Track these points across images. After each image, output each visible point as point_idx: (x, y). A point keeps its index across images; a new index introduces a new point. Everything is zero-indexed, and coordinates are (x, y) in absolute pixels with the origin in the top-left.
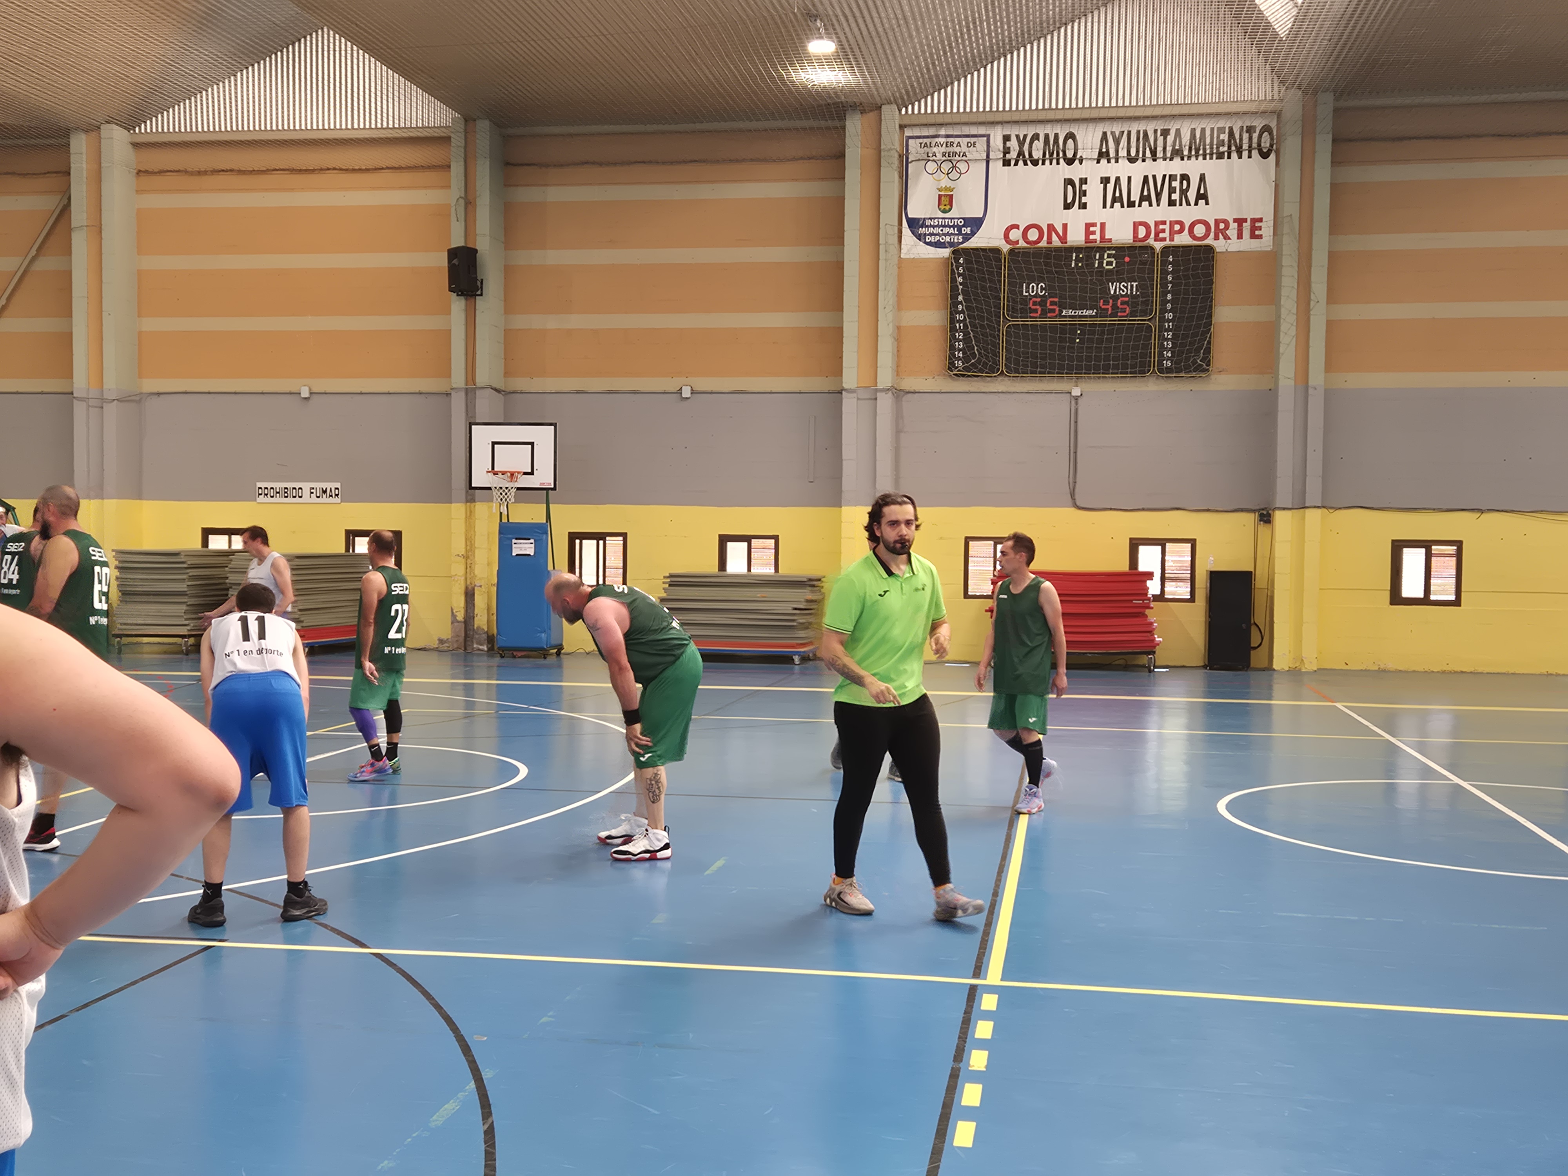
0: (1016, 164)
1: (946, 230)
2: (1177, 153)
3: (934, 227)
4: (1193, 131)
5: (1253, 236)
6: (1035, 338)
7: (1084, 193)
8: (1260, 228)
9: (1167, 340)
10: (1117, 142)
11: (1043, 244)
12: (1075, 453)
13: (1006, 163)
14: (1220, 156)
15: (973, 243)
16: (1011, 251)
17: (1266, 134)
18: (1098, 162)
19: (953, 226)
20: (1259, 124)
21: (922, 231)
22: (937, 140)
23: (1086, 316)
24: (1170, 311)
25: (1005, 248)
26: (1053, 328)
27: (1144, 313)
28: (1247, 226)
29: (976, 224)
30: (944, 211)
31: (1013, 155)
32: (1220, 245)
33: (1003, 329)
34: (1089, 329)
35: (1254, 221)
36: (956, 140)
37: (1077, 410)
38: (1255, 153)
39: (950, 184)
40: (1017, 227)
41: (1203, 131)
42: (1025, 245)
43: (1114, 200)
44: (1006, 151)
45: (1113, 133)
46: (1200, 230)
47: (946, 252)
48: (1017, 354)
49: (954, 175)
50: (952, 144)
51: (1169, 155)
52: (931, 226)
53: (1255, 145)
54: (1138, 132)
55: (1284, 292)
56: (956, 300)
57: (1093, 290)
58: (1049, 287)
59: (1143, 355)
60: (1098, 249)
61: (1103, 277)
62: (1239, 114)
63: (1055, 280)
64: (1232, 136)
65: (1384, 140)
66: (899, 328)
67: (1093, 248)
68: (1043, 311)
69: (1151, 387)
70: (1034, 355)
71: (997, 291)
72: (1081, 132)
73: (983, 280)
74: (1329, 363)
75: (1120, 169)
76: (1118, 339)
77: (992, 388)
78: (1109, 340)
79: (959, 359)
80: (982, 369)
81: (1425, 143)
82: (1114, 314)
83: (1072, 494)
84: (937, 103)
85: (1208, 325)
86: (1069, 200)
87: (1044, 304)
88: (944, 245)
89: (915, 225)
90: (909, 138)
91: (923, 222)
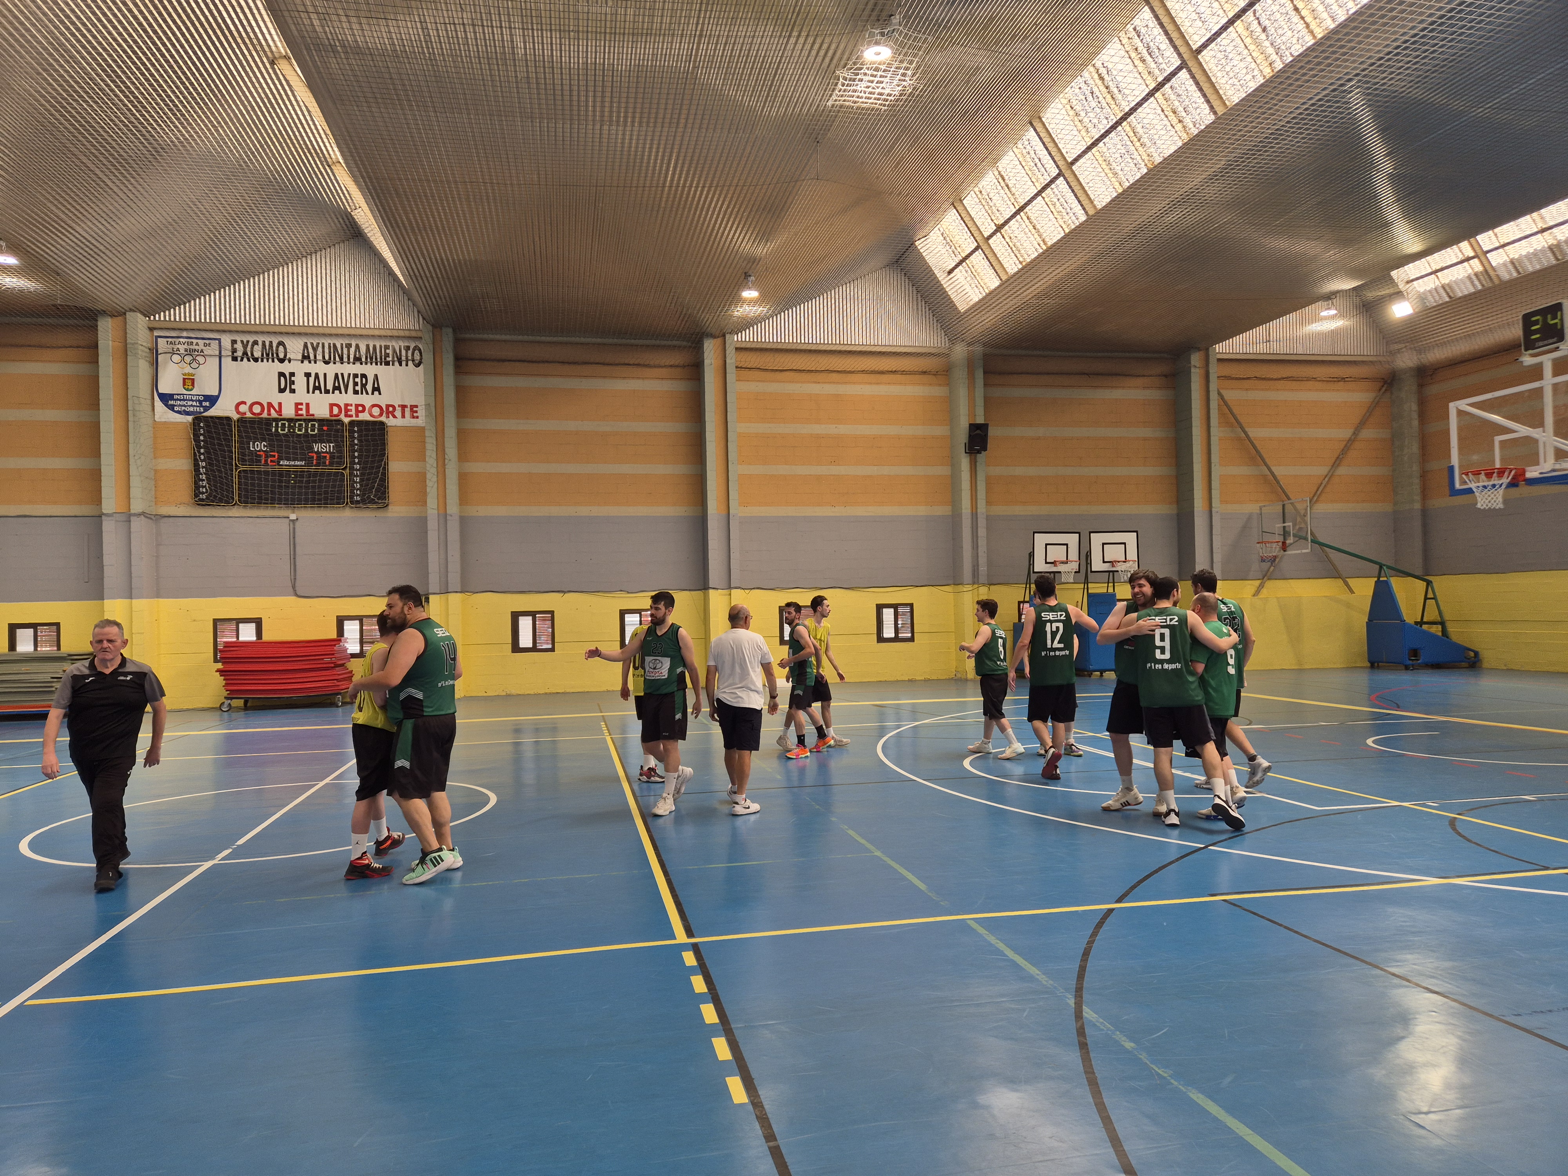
0: (242, 360)
1: (190, 403)
2: (357, 359)
3: (180, 400)
4: (368, 346)
5: (414, 417)
6: (260, 479)
7: (293, 383)
8: (416, 412)
9: (356, 482)
10: (315, 349)
11: (265, 415)
12: (294, 558)
13: (235, 359)
14: (387, 364)
15: (212, 412)
16: (238, 420)
17: (417, 352)
18: (302, 362)
19: (196, 401)
20: (412, 346)
21: (171, 402)
22: (181, 340)
24: (358, 463)
25: (235, 416)
26: (274, 473)
27: (340, 463)
28: (407, 411)
29: (212, 400)
30: (187, 390)
31: (239, 354)
32: (390, 422)
33: (235, 473)
34: (299, 474)
35: (412, 407)
36: (195, 341)
37: (294, 529)
38: (410, 363)
39: (191, 371)
40: (244, 403)
41: (375, 347)
42: (251, 416)
43: (315, 388)
44: (234, 351)
45: (312, 344)
46: (376, 412)
47: (190, 418)
48: (246, 490)
49: (194, 365)
50: (192, 343)
51: (352, 360)
52: (178, 400)
53: (410, 358)
54: (329, 344)
55: (428, 453)
56: (199, 452)
57: (302, 448)
58: (270, 445)
59: (340, 492)
60: (305, 420)
61: (309, 440)
62: (398, 337)
63: (274, 440)
64: (394, 351)
65: (493, 360)
66: (156, 471)
67: (300, 420)
68: (266, 461)
69: (347, 514)
70: (260, 492)
71: (230, 446)
72: (288, 341)
73: (219, 439)
74: (463, 500)
75: (319, 368)
76: (321, 481)
77: (230, 514)
78: (314, 482)
79: (203, 493)
80: (221, 501)
81: (517, 364)
82: (318, 464)
83: (294, 587)
84: (178, 314)
85: (384, 474)
86: (282, 386)
87: (267, 457)
88: (188, 413)
89: (165, 398)
90: (157, 337)
91: (171, 396)
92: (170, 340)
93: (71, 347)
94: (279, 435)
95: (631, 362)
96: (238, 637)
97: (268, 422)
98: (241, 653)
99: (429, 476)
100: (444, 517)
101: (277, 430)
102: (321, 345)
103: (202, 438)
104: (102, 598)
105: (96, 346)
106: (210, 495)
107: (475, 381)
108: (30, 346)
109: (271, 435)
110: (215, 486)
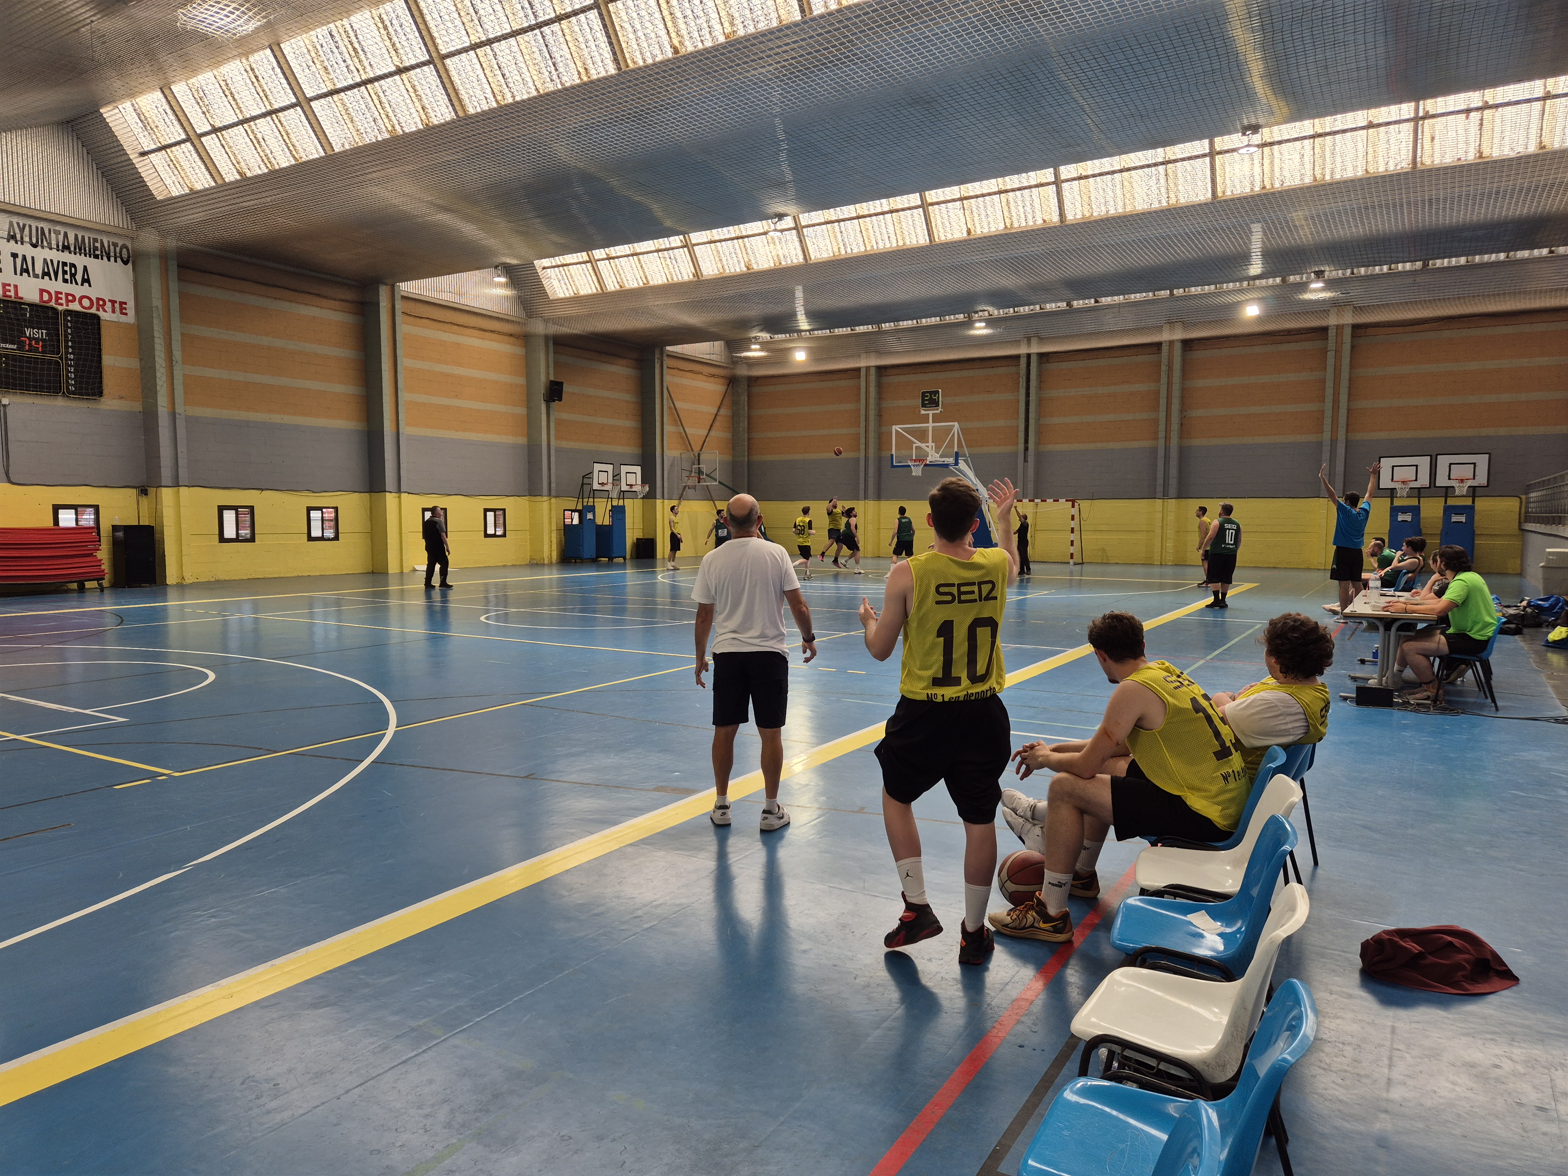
2: (66, 248)
4: (76, 236)
5: (124, 314)
8: (126, 309)
9: (71, 372)
12: (7, 444)
14: (96, 257)
17: (124, 250)
18: (8, 241)
20: (120, 243)
23: (8, 349)
24: (72, 353)
27: (54, 352)
28: (117, 305)
32: (103, 315)
35: (121, 303)
38: (119, 260)
41: (83, 237)
43: (23, 270)
45: (18, 224)
46: (86, 303)
51: (60, 247)
53: (118, 255)
54: (37, 228)
55: (157, 353)
57: (13, 331)
59: (58, 381)
60: (14, 303)
61: (20, 323)
62: (109, 233)
64: (103, 246)
67: (9, 302)
75: (25, 250)
76: (35, 368)
78: (28, 368)
82: (31, 350)
83: (7, 473)
85: (99, 367)
99: (158, 375)
102: (26, 227)
107: (194, 290)
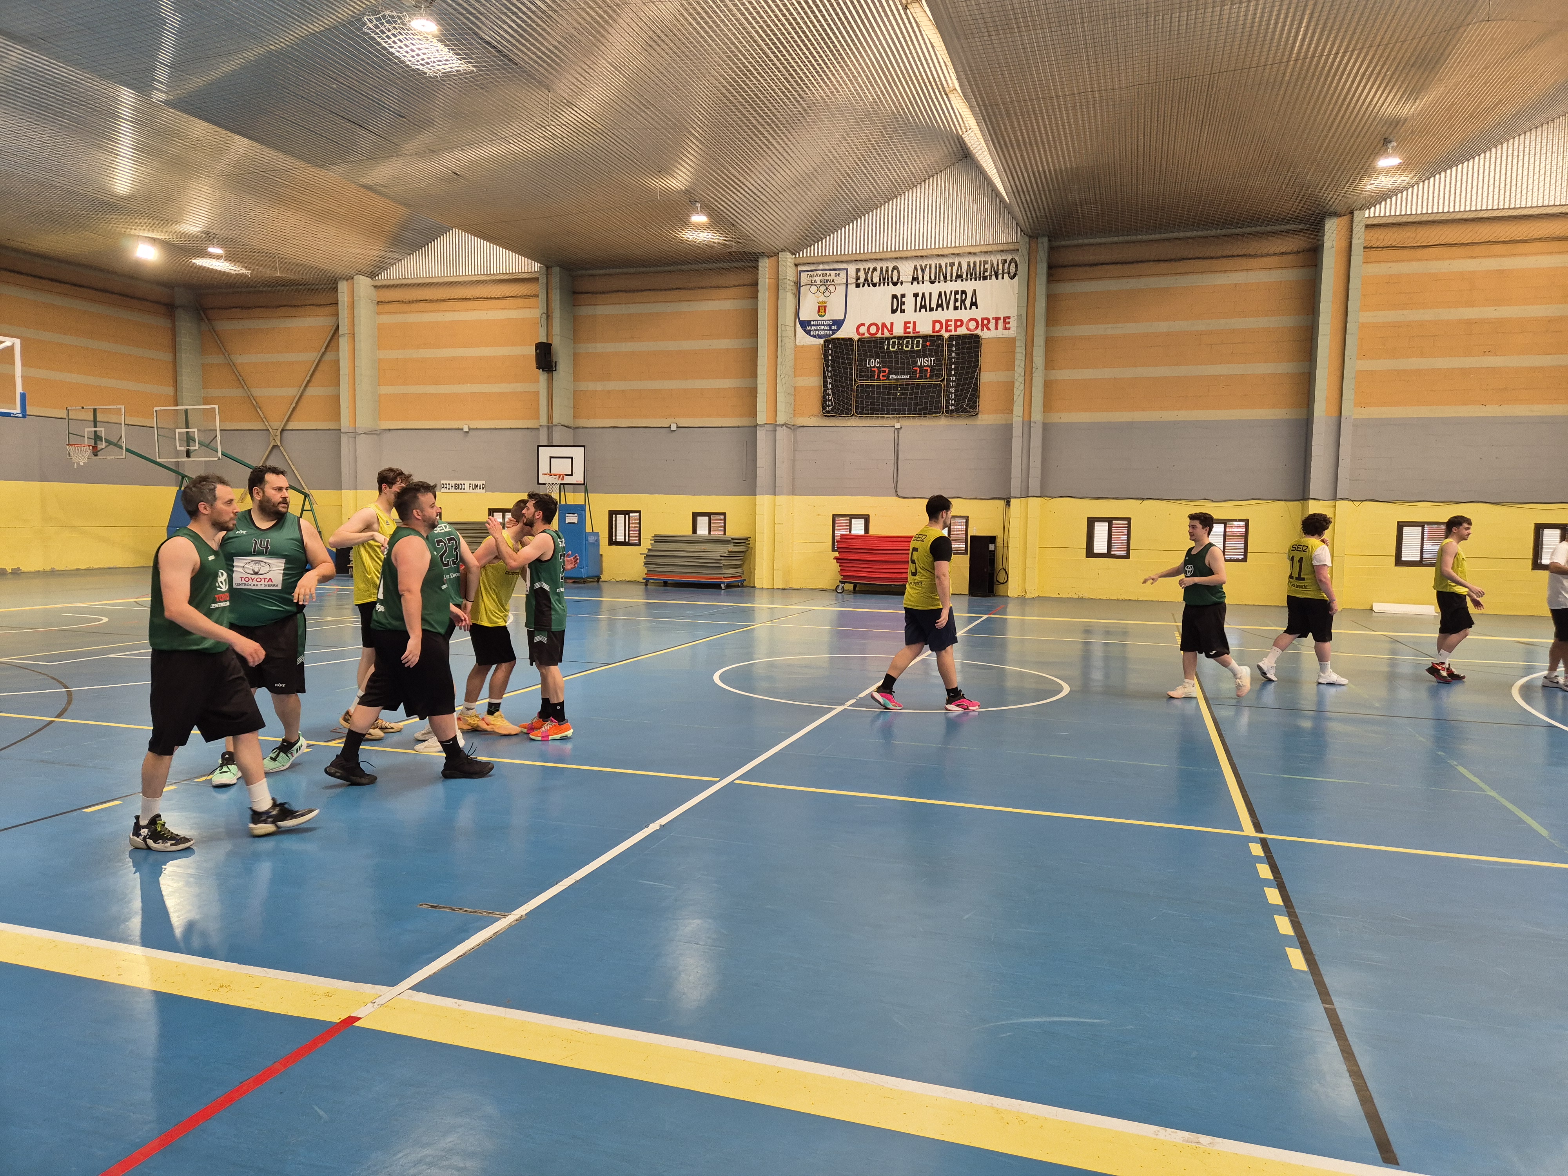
0: (863, 286)
1: (822, 327)
2: (959, 277)
3: (815, 325)
4: (969, 263)
5: (1005, 328)
6: (873, 393)
7: (903, 303)
8: (1009, 323)
9: (952, 393)
10: (923, 271)
11: (879, 335)
12: (897, 463)
13: (858, 286)
14: (985, 278)
15: (839, 335)
16: (858, 341)
17: (1013, 264)
18: (912, 284)
19: (827, 325)
20: (1009, 258)
21: (808, 328)
22: (819, 272)
23: (904, 379)
24: (954, 375)
25: (856, 337)
26: (884, 386)
27: (938, 376)
28: (1001, 322)
29: (839, 323)
30: (821, 316)
31: (862, 280)
32: (984, 334)
33: (854, 388)
34: (905, 387)
35: (1005, 318)
36: (828, 272)
37: (898, 437)
38: (1006, 276)
39: (824, 299)
40: (863, 324)
41: (975, 263)
42: (868, 336)
43: (921, 307)
44: (858, 278)
45: (921, 266)
46: (972, 325)
47: (822, 341)
48: (862, 403)
49: (827, 294)
50: (826, 275)
52: (813, 325)
53: (1006, 271)
55: (1017, 363)
56: (827, 370)
57: (908, 363)
58: (883, 362)
59: (938, 402)
60: (912, 337)
61: (914, 355)
62: (996, 252)
63: (886, 357)
64: (992, 266)
65: (1085, 265)
66: (794, 387)
67: (907, 337)
68: (879, 376)
69: (943, 422)
70: (872, 404)
71: (851, 364)
72: (901, 265)
73: (843, 358)
74: (1047, 407)
75: (925, 288)
76: (922, 393)
77: (849, 424)
78: (917, 393)
79: (829, 406)
80: (842, 412)
81: (1111, 267)
82: (920, 378)
83: (896, 488)
84: (816, 251)
85: (976, 384)
86: (895, 308)
87: (879, 372)
88: (820, 337)
89: (805, 325)
90: (801, 272)
91: (808, 323)
92: (809, 273)
93: (739, 286)
94: (890, 352)
95: (1235, 254)
96: (850, 532)
97: (882, 340)
98: (853, 544)
99: (1016, 384)
100: (1028, 424)
101: (888, 348)
102: (928, 267)
103: (830, 358)
104: (754, 493)
105: (757, 284)
106: (835, 408)
107: (1066, 288)
108: (711, 287)
109: (883, 352)
110: (839, 400)
